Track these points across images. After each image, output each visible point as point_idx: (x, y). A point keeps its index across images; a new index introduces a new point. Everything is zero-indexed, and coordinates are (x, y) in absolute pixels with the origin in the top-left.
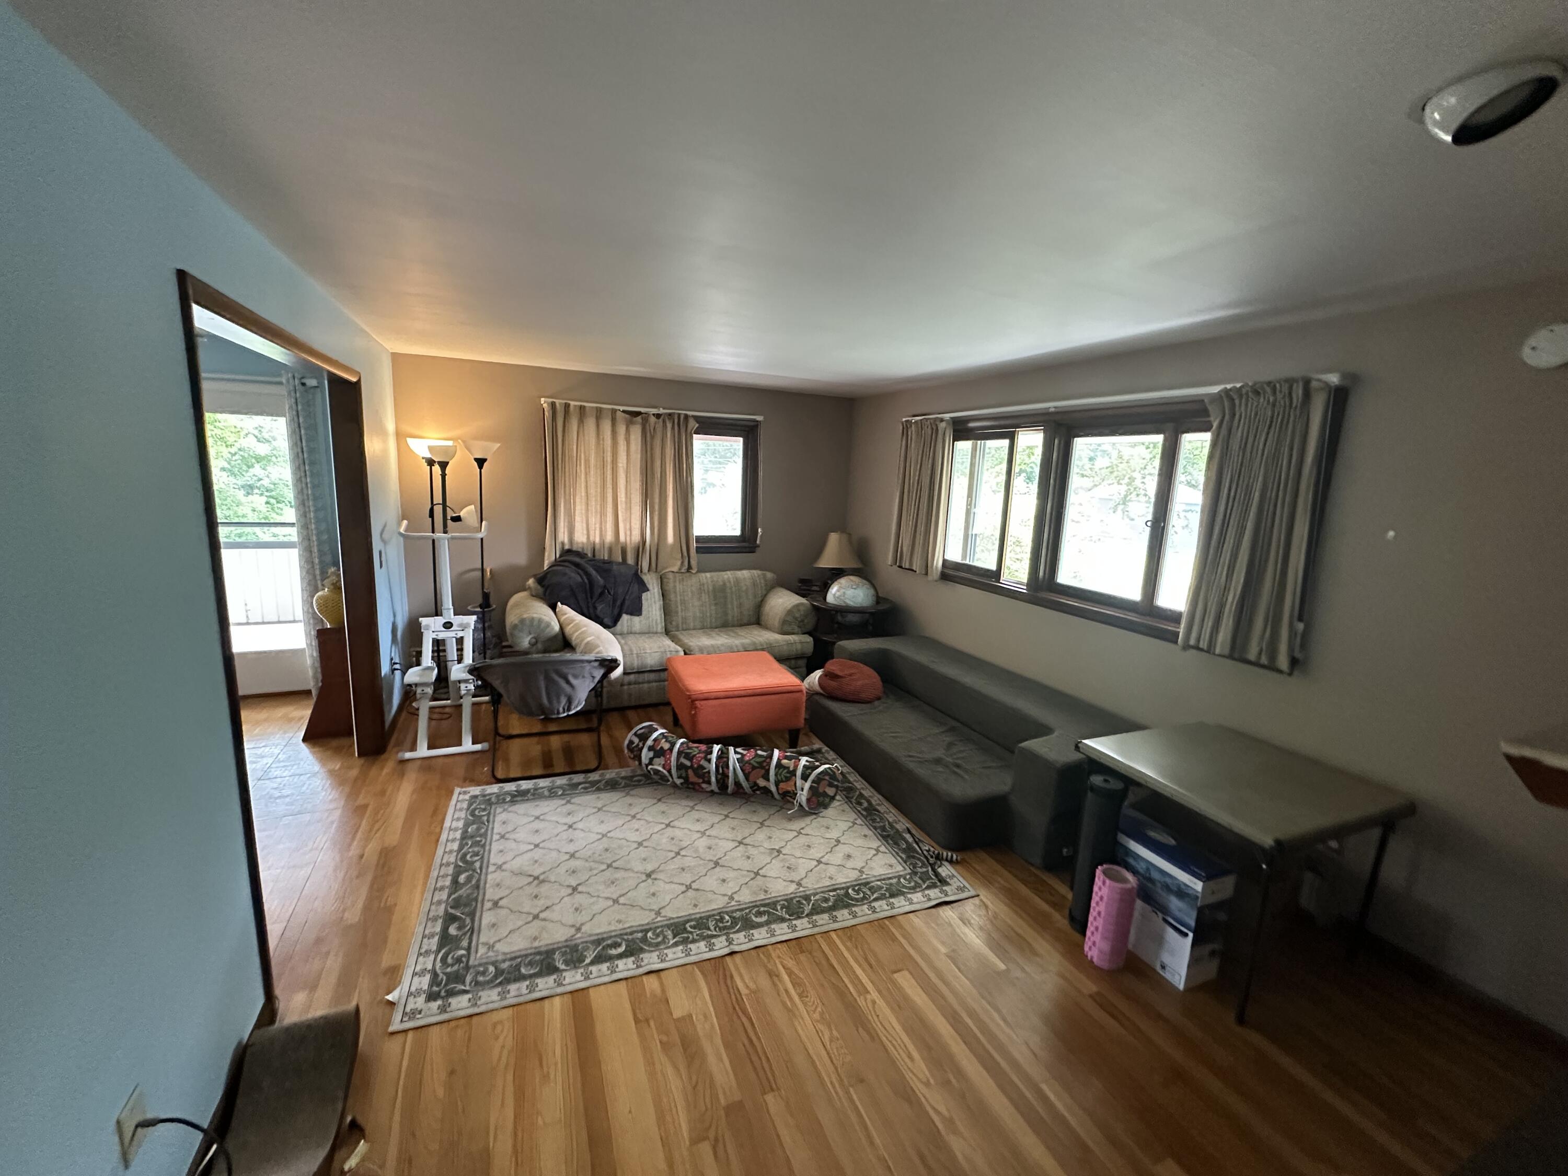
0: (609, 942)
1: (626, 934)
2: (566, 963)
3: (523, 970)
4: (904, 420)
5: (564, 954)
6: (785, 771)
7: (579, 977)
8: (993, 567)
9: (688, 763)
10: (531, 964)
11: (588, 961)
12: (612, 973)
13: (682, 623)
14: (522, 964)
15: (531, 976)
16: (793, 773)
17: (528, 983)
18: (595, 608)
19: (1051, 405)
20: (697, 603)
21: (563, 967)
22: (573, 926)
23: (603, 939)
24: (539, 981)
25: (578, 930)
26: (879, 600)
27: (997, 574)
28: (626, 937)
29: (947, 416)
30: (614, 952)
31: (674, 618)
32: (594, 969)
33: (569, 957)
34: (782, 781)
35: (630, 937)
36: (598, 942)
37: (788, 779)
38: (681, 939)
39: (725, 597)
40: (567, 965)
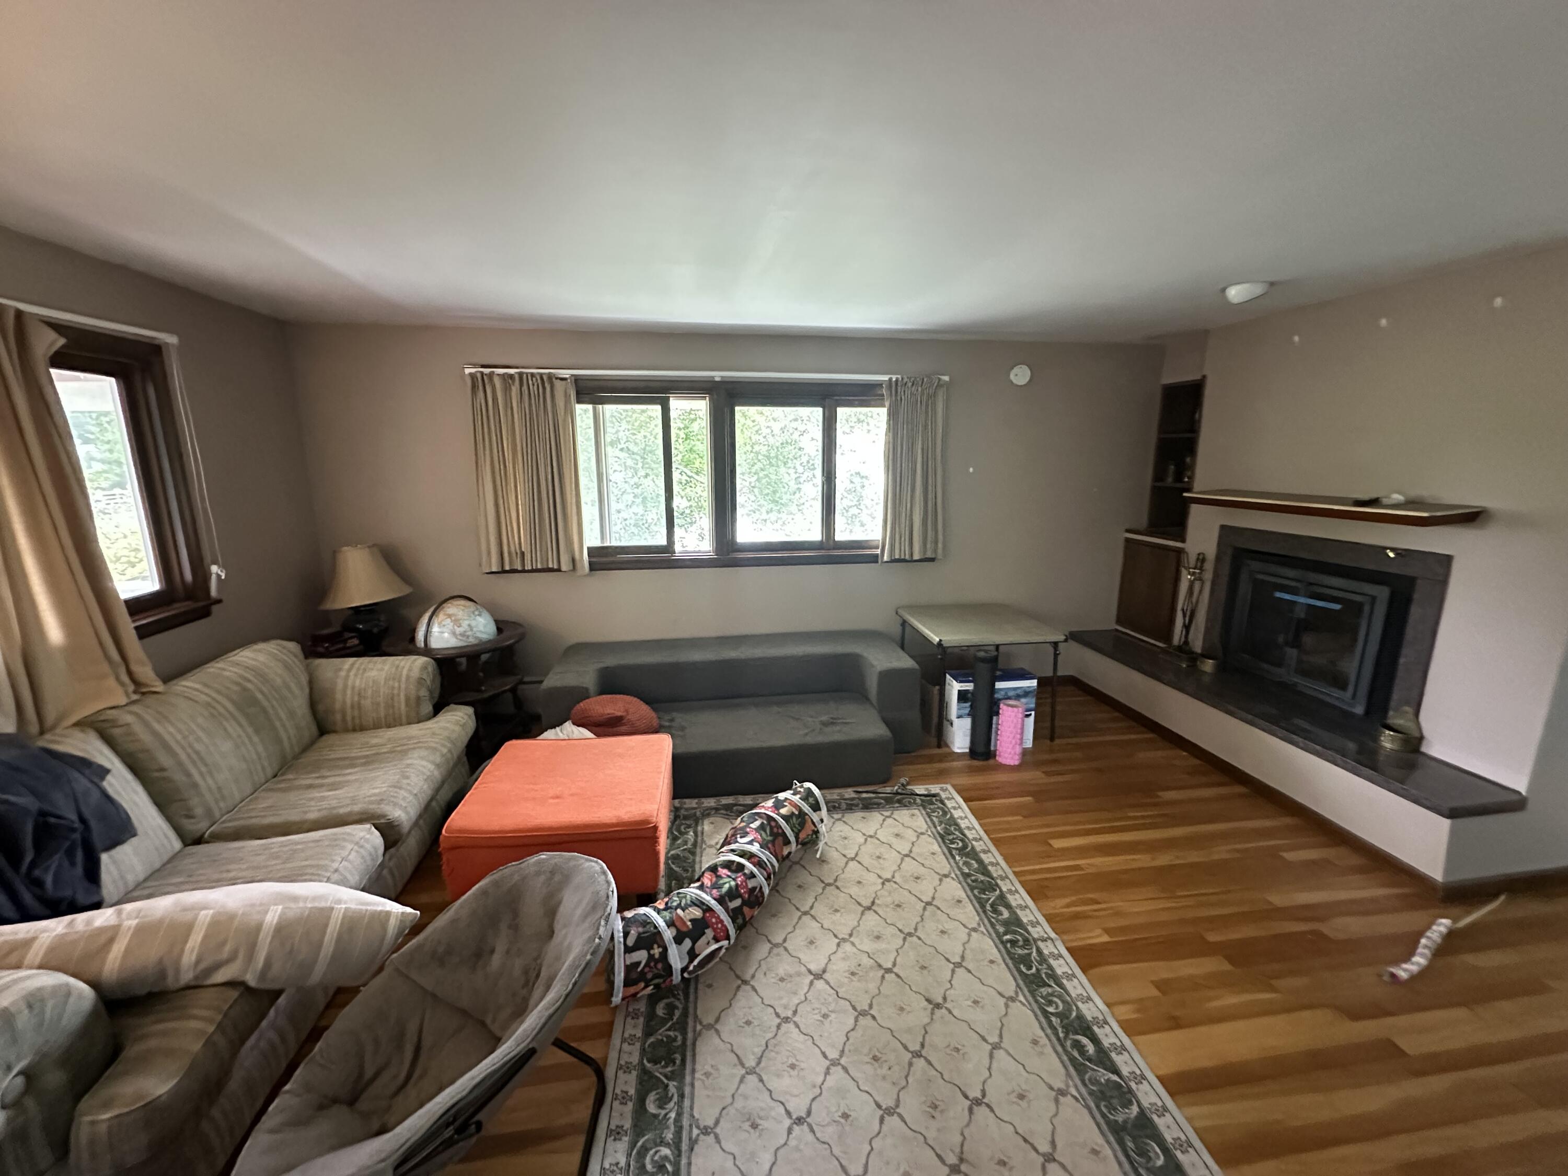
0: (1076, 1054)
1: (1057, 1035)
2: (1127, 1104)
3: (1160, 1162)
4: (467, 371)
5: (1113, 1109)
6: (794, 819)
7: (1145, 1086)
8: (663, 541)
9: (737, 903)
10: (1143, 1153)
11: (1115, 1078)
12: (1126, 1050)
13: (217, 802)
14: (1150, 1165)
15: (1166, 1150)
16: (802, 814)
17: (1178, 1154)
18: (38, 883)
19: (717, 375)
20: (227, 746)
21: (1135, 1109)
22: (1057, 1101)
23: (1072, 1060)
24: (1168, 1137)
25: (1062, 1093)
26: (501, 626)
27: (669, 548)
28: (1061, 1035)
29: (565, 373)
30: (1091, 1049)
31: (194, 801)
32: (1125, 1071)
33: (1115, 1102)
34: (800, 831)
35: (1060, 1030)
36: (1080, 1069)
37: (802, 824)
38: (1051, 980)
39: (264, 711)
40: (1131, 1103)
